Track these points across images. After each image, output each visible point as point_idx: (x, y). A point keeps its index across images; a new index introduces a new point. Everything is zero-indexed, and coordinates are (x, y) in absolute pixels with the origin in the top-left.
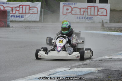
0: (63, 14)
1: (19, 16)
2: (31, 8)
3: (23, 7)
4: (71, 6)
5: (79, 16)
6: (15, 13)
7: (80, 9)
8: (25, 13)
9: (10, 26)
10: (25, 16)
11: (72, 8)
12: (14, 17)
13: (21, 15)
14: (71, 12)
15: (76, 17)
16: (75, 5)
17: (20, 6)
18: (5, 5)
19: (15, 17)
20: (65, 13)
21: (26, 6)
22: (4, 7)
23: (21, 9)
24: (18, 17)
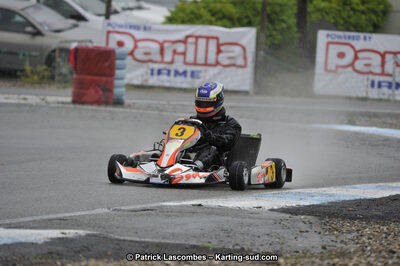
0: (326, 70)
1: (185, 73)
2: (222, 48)
3: (196, 43)
4: (353, 43)
5: (377, 79)
6: (172, 62)
7: (383, 56)
8: (206, 64)
9: (127, 101)
10: (206, 71)
11: (356, 52)
12: (169, 73)
13: (190, 69)
14: (352, 65)
15: (370, 83)
16: (368, 42)
17: (187, 37)
18: (139, 35)
19: (172, 73)
20: (333, 68)
21: (208, 38)
22: (136, 41)
23: (191, 49)
24: (180, 74)
